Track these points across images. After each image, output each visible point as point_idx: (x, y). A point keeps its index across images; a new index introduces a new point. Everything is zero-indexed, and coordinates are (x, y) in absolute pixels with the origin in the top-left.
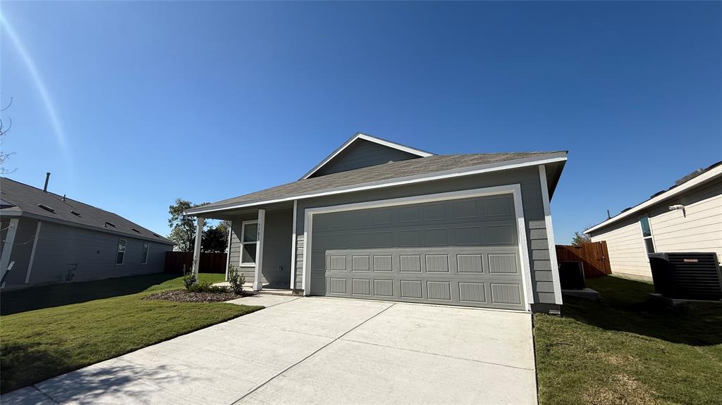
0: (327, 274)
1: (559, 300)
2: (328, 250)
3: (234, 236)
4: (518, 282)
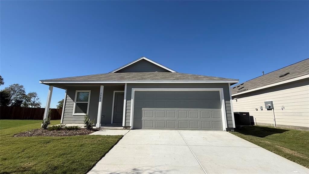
0: (143, 118)
2: (143, 108)
3: (69, 98)
4: (221, 121)
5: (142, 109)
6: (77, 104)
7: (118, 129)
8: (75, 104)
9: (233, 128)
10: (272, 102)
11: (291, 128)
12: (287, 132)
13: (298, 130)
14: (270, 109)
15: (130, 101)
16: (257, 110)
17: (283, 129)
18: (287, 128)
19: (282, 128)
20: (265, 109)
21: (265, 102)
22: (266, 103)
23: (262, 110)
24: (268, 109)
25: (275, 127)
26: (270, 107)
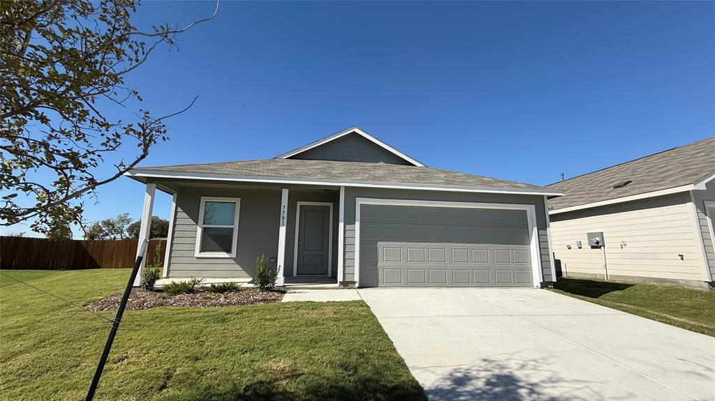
0: (379, 264)
1: (554, 280)
2: (380, 241)
3: (182, 214)
4: (530, 269)
5: (379, 243)
6: (205, 230)
7: (329, 289)
8: (199, 230)
9: (551, 283)
10: (602, 233)
11: (636, 281)
12: (631, 287)
13: (650, 284)
14: (597, 246)
15: (353, 225)
16: (570, 248)
17: (621, 282)
18: (629, 281)
19: (618, 281)
20: (586, 246)
21: (588, 234)
22: (591, 235)
23: (580, 248)
24: (593, 247)
25: (606, 281)
26: (598, 243)
